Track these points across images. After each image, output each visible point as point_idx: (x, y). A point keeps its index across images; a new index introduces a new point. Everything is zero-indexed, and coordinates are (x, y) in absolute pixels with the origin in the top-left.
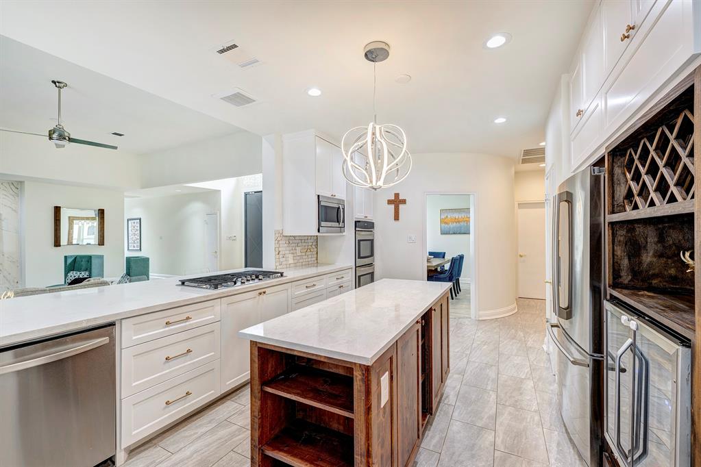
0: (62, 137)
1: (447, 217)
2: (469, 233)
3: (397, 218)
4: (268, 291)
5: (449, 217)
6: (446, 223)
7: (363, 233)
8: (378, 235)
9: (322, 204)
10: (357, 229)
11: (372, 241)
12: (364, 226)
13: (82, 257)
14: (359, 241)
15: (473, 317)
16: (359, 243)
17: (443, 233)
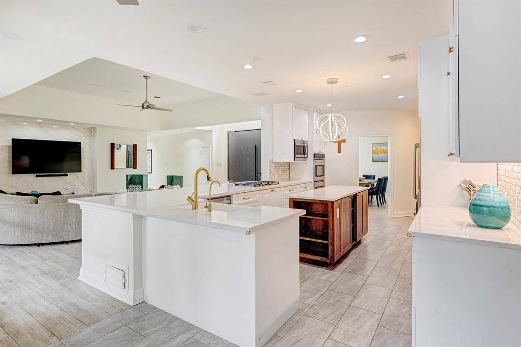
0: (149, 107)
1: (377, 149)
2: (387, 161)
3: (339, 151)
4: (275, 190)
5: (379, 149)
6: (376, 153)
7: (318, 161)
8: (327, 162)
9: (296, 144)
10: (315, 159)
11: (323, 166)
12: (319, 156)
13: (135, 176)
14: (316, 166)
15: (389, 216)
16: (316, 167)
17: (374, 161)
